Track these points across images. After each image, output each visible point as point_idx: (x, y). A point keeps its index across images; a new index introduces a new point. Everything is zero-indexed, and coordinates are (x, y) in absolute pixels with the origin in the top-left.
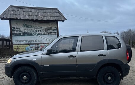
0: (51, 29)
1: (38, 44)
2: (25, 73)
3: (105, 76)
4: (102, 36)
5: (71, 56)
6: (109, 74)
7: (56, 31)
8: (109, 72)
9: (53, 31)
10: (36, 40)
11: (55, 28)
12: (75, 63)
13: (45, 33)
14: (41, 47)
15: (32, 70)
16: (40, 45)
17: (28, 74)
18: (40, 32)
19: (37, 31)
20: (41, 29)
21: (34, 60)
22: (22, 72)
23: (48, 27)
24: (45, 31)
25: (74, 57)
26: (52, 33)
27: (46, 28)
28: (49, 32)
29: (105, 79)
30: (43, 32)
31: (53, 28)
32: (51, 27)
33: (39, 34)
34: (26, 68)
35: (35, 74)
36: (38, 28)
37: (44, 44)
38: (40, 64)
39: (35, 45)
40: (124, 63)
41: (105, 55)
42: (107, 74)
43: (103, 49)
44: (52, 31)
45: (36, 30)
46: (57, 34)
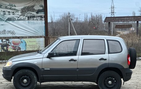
0: (34, 10)
1: (7, 39)
2: (26, 76)
3: (106, 80)
4: (104, 40)
5: (72, 60)
6: (110, 78)
7: (43, 13)
8: (110, 77)
9: (37, 13)
10: (5, 31)
11: (41, 8)
12: (76, 67)
13: (22, 17)
14: (13, 45)
15: (33, 73)
16: (11, 40)
17: (28, 77)
18: (11, 16)
19: (7, 13)
20: (15, 9)
21: (35, 63)
22: (23, 76)
23: (28, 5)
24: (21, 12)
25: (75, 61)
26: (34, 17)
27: (23, 7)
28: (29, 15)
29: (106, 84)
30: (18, 16)
31: (37, 7)
32: (33, 6)
33: (9, 19)
34: (26, 71)
35: (35, 77)
36: (9, 7)
37: (18, 38)
38: (40, 67)
39: (2, 41)
40: (125, 68)
41: (106, 60)
42: (108, 78)
43: (105, 54)
44: (35, 13)
45: (4, 12)
46: (44, 19)
